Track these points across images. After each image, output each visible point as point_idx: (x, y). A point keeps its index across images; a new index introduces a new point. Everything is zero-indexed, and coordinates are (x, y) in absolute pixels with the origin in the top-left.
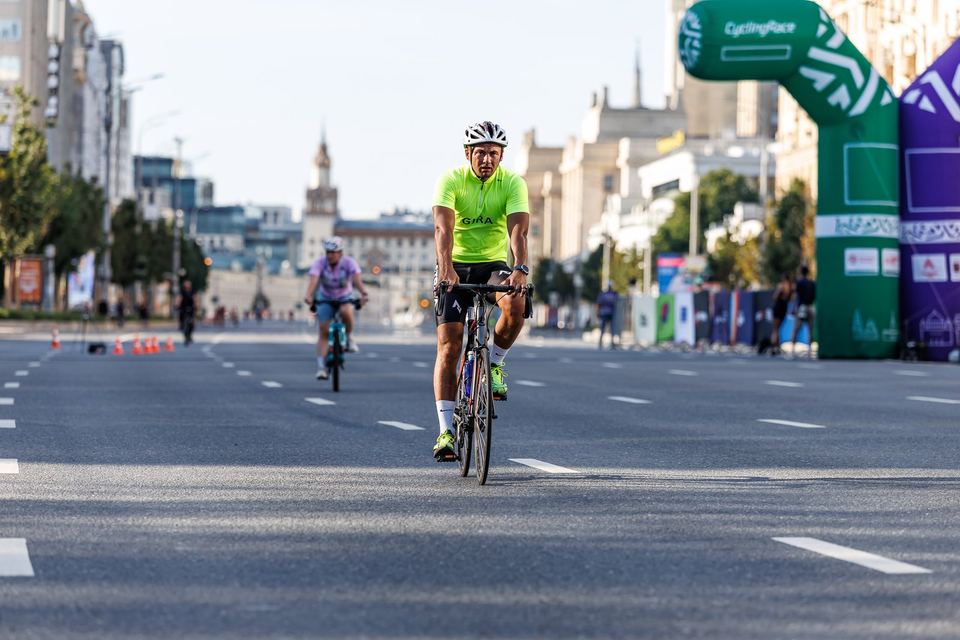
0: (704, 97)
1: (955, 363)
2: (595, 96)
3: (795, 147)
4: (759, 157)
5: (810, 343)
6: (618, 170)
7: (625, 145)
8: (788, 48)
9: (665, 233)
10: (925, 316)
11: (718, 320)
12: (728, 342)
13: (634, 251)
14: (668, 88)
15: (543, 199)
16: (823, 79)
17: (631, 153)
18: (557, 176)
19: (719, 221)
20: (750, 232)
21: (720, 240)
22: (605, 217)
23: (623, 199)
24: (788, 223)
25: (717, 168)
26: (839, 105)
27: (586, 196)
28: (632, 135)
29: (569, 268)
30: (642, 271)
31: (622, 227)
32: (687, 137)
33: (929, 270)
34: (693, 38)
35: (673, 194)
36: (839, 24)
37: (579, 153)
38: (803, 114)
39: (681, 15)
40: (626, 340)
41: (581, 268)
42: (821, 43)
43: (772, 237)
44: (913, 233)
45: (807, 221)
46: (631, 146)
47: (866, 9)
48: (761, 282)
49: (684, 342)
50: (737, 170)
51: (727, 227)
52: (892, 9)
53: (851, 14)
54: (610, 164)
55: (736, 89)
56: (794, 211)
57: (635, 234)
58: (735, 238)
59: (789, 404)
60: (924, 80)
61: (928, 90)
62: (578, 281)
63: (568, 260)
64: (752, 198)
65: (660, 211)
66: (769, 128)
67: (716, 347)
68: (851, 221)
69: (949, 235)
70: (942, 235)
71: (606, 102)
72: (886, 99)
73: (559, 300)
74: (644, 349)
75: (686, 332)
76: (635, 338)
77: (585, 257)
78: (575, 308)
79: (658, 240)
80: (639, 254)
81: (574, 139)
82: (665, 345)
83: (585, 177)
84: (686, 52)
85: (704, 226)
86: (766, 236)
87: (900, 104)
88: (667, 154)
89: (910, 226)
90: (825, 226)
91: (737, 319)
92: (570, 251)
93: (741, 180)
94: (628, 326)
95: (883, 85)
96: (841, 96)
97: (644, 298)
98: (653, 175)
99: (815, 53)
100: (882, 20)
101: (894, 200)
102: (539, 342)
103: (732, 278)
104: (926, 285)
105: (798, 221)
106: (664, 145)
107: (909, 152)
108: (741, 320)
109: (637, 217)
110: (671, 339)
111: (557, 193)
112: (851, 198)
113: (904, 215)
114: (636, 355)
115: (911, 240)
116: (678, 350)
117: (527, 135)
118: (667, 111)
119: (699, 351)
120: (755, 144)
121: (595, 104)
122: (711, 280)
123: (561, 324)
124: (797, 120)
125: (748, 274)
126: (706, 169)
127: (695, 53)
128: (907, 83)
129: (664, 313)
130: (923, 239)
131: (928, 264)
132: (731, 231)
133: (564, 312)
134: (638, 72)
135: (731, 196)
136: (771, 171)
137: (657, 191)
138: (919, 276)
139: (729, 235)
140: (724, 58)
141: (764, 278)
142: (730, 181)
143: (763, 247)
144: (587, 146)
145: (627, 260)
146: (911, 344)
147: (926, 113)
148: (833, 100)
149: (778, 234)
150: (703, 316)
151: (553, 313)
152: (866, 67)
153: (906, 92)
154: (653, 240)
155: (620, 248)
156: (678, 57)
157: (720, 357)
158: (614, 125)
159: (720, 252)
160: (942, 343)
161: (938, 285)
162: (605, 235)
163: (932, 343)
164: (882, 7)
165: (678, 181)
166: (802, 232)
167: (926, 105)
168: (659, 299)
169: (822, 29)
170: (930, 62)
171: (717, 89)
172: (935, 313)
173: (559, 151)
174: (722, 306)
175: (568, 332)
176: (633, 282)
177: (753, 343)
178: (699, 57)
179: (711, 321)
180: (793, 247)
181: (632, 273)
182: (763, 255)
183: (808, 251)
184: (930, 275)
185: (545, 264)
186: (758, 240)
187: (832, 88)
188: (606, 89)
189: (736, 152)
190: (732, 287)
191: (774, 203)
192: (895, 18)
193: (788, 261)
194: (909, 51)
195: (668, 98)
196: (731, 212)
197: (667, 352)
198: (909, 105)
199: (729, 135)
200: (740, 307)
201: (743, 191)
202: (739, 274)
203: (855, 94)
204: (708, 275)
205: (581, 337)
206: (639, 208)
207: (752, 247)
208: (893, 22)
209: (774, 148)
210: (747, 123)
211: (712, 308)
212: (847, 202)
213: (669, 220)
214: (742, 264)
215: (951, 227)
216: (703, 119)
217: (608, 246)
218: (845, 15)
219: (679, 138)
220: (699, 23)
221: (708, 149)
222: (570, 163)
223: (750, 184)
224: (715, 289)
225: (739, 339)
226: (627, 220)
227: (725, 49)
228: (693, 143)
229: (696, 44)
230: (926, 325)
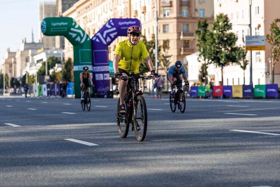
0: (48, 40)
1: (106, 98)
2: (23, 40)
3: (69, 50)
4: (61, 53)
5: (73, 95)
6: (29, 57)
7: (30, 51)
8: (66, 28)
9: (40, 71)
10: (99, 88)
11: (52, 90)
12: (55, 95)
13: (33, 75)
14: (40, 38)
15: (12, 64)
16: (74, 35)
17: (32, 53)
18: (15, 59)
19: (52, 68)
20: (59, 70)
21: (52, 72)
22: (26, 68)
23: (30, 63)
24: (68, 68)
25: (51, 56)
26: (78, 41)
27: (21, 63)
28: (32, 49)
29: (18, 80)
30: (35, 80)
31: (30, 70)
32: (44, 49)
33: (99, 77)
34: (44, 27)
35: (42, 62)
36: (77, 23)
37: (20, 53)
38: (70, 43)
39: (42, 21)
40: (32, 95)
41: (21, 79)
42: (74, 27)
43: (64, 71)
44: (95, 69)
45: (72, 67)
46: (32, 51)
47: (84, 19)
48: (62, 81)
49: (45, 96)
50: (56, 56)
51: (54, 69)
52: (89, 19)
53: (80, 20)
54: (27, 56)
55: (55, 38)
56: (69, 65)
57: (33, 71)
58: (56, 72)
59: (68, 109)
60: (97, 35)
61: (98, 37)
62: (21, 82)
63: (18, 78)
64: (59, 62)
65: (39, 66)
66: (63, 47)
67: (52, 96)
68: (82, 67)
69: (104, 69)
70: (102, 69)
71: (25, 41)
72: (88, 39)
73: (16, 87)
74: (36, 97)
75: (45, 93)
76: (34, 95)
77: (22, 77)
78: (20, 89)
79: (39, 72)
80: (34, 76)
81: (18, 50)
82: (41, 96)
83: (21, 59)
84: (43, 30)
85: (49, 69)
86: (63, 71)
87: (91, 40)
88: (40, 53)
89: (95, 68)
90: (76, 68)
91: (56, 90)
92: (18, 75)
93: (57, 58)
94: (33, 92)
95: (88, 36)
96: (78, 39)
97: (36, 85)
98: (37, 58)
99: (72, 29)
100: (87, 21)
101: (91, 62)
102: (12, 97)
103: (55, 81)
104: (98, 81)
105: (70, 68)
106: (39, 51)
107: (94, 51)
108: (58, 90)
109: (34, 67)
110: (42, 95)
111: (15, 62)
112: (82, 61)
113: (93, 65)
114: (34, 99)
115: (95, 71)
116: (43, 98)
117: (7, 49)
118: (39, 43)
119: (48, 97)
120: (60, 50)
121: (23, 42)
122: (51, 81)
123: (17, 92)
124: (69, 44)
125: (59, 80)
126: (49, 56)
127: (45, 30)
128: (93, 35)
129: (40, 89)
130: (98, 70)
131: (99, 76)
132: (55, 70)
133: (18, 90)
134: (33, 35)
135: (54, 62)
136: (63, 56)
137: (38, 61)
138: (97, 79)
139: (54, 71)
140: (51, 31)
141: (63, 80)
142: (54, 59)
143: (62, 73)
144: (21, 52)
145: (32, 77)
146: (96, 94)
147: (97, 42)
148: (76, 40)
149: (65, 70)
150: (49, 89)
151: (15, 90)
152: (84, 32)
153: (93, 37)
154: (38, 73)
155: (30, 75)
156: (41, 31)
157: (53, 99)
158: (28, 47)
159: (53, 75)
160: (102, 94)
161: (102, 81)
162: (26, 72)
163: (101, 94)
164: (87, 18)
165: (42, 59)
166: (71, 70)
167: (97, 40)
168: (39, 86)
169: (74, 24)
170: (98, 30)
171: (51, 38)
172: (101, 87)
173: (15, 53)
174: (53, 87)
175: (18, 94)
176: (33, 82)
177: (61, 95)
178: (46, 31)
179: (51, 90)
180: (69, 73)
181: (33, 80)
182: (62, 75)
183: (72, 74)
184: (99, 78)
185: (13, 79)
186: (61, 72)
187: (76, 37)
188: (25, 39)
189: (55, 52)
190: (56, 83)
191: (64, 63)
192: (90, 21)
193: (68, 76)
194: (93, 28)
195: (40, 40)
196: (55, 66)
197: (41, 98)
198: (93, 41)
199: (54, 48)
200: (57, 87)
201: (57, 61)
202: (57, 80)
203: (81, 38)
204: (50, 80)
205: (22, 95)
206: (34, 65)
207: (60, 73)
208: (90, 22)
209: (64, 51)
210: (58, 45)
211: (51, 88)
212: (80, 63)
213: (41, 68)
214: (58, 77)
215: (104, 67)
216: (48, 45)
217: (27, 74)
218: (79, 21)
219: (42, 49)
220: (46, 23)
221: (49, 52)
222: (18, 56)
223: (59, 59)
224: (52, 83)
225: (57, 94)
226: (31, 68)
227: (52, 29)
228: (46, 50)
229: (45, 28)
230: (99, 90)
